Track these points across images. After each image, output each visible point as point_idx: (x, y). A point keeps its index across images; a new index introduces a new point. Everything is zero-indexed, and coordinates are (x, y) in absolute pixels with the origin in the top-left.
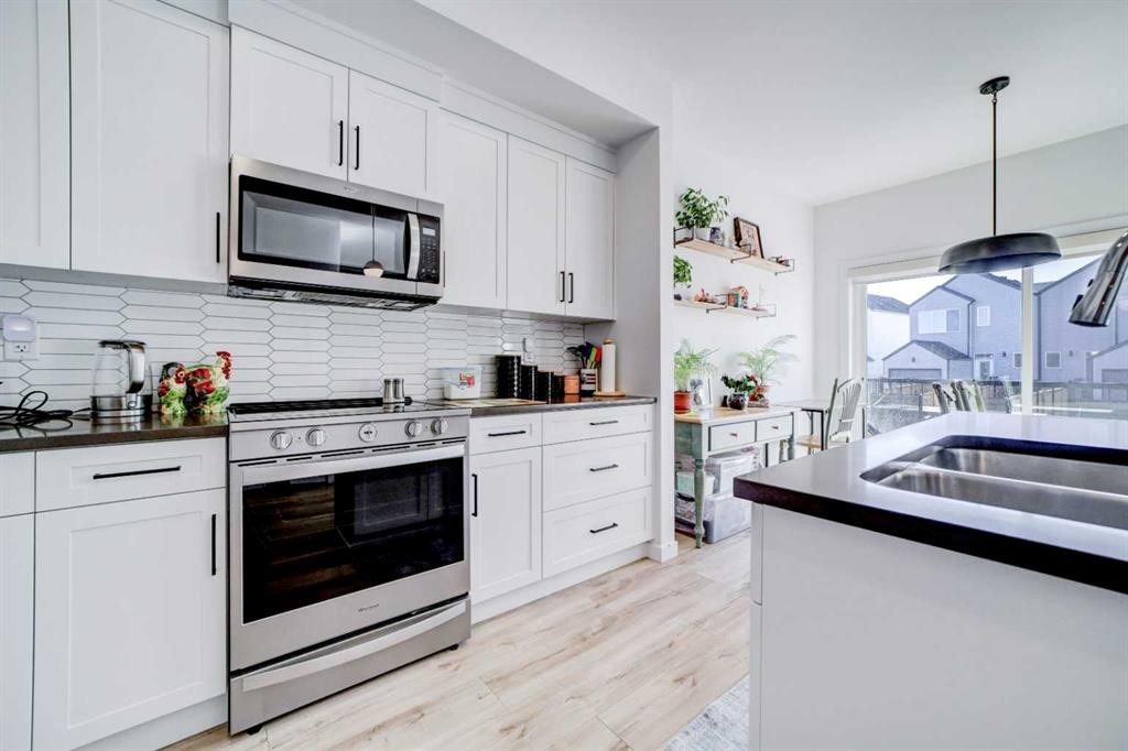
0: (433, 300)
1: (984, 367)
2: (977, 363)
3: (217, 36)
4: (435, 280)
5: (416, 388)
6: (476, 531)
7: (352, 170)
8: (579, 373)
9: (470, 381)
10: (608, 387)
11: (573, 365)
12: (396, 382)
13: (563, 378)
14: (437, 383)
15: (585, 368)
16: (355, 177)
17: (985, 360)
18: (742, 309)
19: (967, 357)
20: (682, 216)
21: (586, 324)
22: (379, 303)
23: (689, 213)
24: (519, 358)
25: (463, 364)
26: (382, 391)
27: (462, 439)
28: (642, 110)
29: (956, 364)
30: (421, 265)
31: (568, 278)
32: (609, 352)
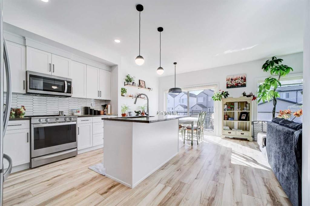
0: (70, 96)
1: (210, 110)
2: (208, 109)
3: (23, 48)
4: (71, 93)
5: (66, 113)
6: (79, 137)
7: (52, 72)
8: (104, 110)
9: (79, 112)
10: (109, 113)
11: (103, 109)
12: (62, 112)
13: (100, 111)
14: (71, 112)
15: (105, 109)
16: (53, 74)
17: (209, 108)
18: (140, 98)
19: (206, 108)
20: (126, 80)
21: (105, 101)
22: (58, 97)
23: (128, 79)
24: (90, 107)
25: (77, 108)
26: (59, 113)
27: (76, 121)
28: (113, 61)
29: (204, 109)
30: (67, 90)
31: (100, 92)
32: (109, 106)
